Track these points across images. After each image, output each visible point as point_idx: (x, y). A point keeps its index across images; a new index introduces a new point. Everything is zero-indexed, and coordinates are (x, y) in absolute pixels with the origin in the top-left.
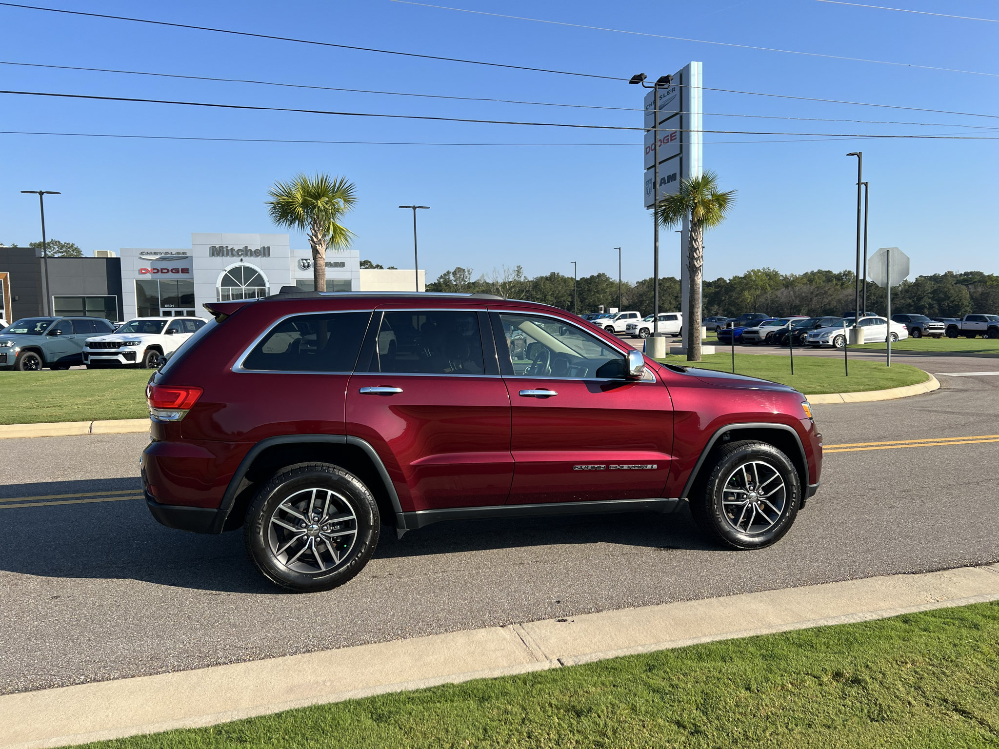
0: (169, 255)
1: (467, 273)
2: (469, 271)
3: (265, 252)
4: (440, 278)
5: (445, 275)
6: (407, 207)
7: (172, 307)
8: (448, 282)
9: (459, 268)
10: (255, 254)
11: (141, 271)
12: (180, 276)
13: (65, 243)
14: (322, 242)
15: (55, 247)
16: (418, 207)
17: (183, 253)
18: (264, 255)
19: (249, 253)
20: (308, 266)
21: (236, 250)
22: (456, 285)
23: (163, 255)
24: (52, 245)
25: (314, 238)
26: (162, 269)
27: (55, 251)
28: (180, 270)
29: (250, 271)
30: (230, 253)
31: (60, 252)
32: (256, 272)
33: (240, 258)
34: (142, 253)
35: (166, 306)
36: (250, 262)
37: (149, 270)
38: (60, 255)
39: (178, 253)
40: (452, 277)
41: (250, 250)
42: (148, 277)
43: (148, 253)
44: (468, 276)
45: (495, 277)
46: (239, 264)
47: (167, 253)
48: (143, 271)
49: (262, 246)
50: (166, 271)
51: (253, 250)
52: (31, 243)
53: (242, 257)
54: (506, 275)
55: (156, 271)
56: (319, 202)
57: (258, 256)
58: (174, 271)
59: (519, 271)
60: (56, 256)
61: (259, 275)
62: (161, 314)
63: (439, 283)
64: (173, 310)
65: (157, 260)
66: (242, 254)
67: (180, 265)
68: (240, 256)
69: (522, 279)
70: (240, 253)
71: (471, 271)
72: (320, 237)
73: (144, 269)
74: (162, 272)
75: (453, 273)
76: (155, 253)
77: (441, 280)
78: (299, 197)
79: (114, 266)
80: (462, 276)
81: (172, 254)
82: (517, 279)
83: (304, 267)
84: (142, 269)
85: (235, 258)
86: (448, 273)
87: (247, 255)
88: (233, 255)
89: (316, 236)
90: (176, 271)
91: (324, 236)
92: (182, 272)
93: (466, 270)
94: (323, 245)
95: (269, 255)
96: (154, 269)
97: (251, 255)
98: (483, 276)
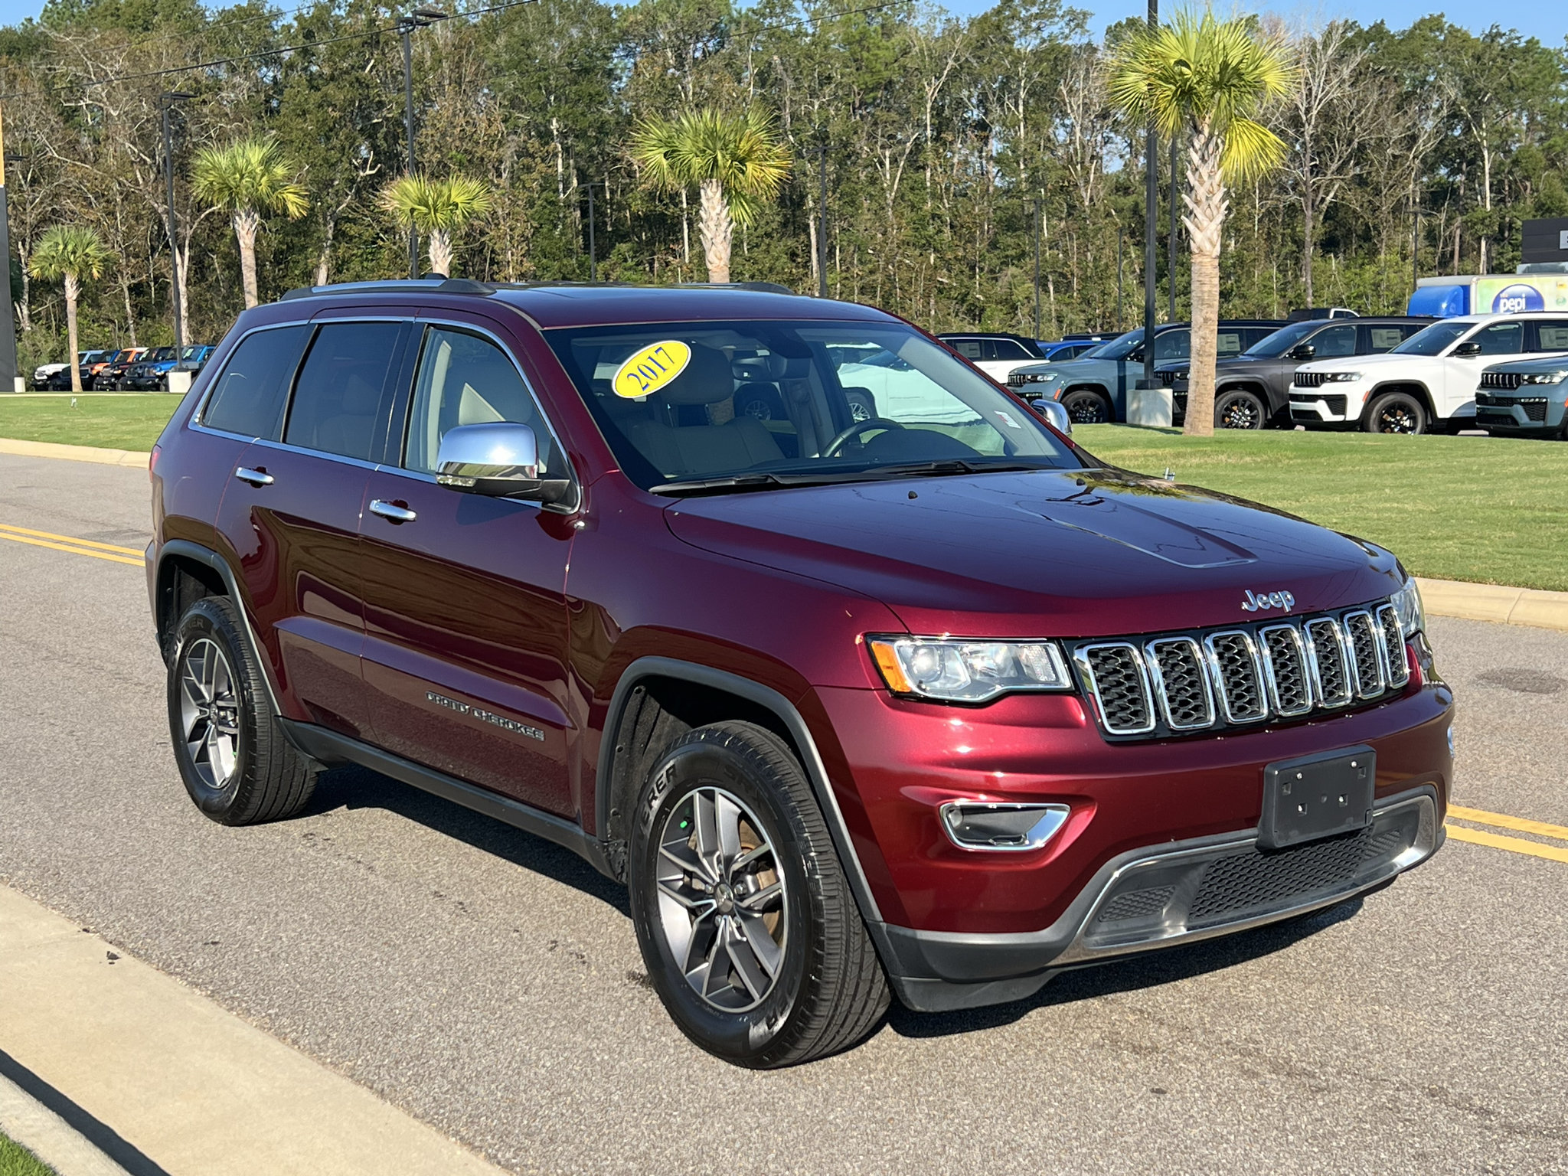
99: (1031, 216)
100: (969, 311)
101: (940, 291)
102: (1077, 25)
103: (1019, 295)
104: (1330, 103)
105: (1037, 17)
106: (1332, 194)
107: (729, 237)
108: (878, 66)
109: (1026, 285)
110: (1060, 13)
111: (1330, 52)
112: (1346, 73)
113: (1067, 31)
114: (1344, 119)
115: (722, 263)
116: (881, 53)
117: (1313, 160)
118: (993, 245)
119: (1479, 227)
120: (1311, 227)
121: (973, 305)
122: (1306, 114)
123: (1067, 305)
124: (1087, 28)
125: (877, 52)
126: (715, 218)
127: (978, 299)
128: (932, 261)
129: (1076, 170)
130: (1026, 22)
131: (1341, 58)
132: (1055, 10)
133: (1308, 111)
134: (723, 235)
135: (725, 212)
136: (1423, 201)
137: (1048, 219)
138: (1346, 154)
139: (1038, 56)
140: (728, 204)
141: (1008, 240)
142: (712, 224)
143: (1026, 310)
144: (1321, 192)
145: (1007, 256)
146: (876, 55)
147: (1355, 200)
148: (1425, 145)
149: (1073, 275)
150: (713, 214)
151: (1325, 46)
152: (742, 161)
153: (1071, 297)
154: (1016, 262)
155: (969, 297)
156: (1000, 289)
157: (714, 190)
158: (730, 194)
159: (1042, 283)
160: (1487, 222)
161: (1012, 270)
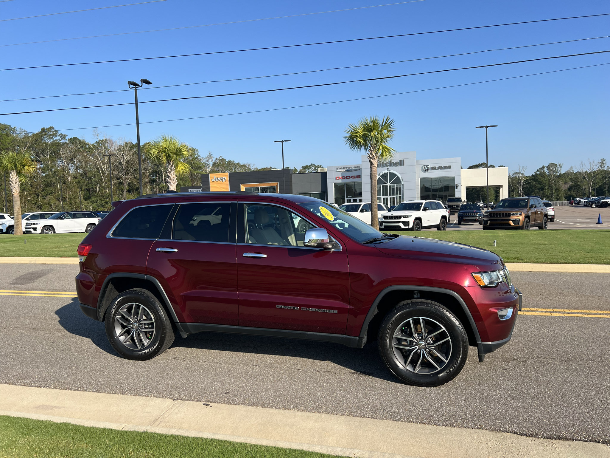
0: (351, 169)
1: (558, 166)
2: (560, 165)
3: (401, 163)
4: (537, 171)
5: (541, 169)
6: (481, 127)
7: (352, 197)
8: (543, 173)
9: (552, 163)
10: (396, 165)
11: (337, 178)
12: (356, 180)
13: (317, 165)
14: (375, 157)
15: (313, 167)
16: (489, 126)
17: (358, 167)
18: (401, 165)
19: (392, 164)
20: (428, 170)
21: (385, 163)
22: (549, 175)
23: (348, 169)
24: (311, 166)
25: (370, 155)
26: (347, 177)
27: (313, 169)
28: (356, 176)
29: (393, 175)
30: (382, 165)
31: (315, 170)
32: (396, 175)
33: (387, 168)
34: (337, 169)
35: (348, 197)
36: (394, 170)
37: (341, 177)
38: (315, 171)
39: (355, 167)
40: (546, 170)
41: (393, 162)
42: (340, 181)
43: (340, 168)
44: (559, 168)
45: (582, 168)
46: (386, 171)
47: (350, 168)
48: (338, 178)
49: (400, 160)
50: (349, 177)
51: (395, 162)
52: (302, 166)
53: (388, 167)
54: (592, 166)
55: (344, 178)
56: (372, 133)
57: (397, 166)
58: (353, 177)
59: (602, 163)
60: (313, 172)
61: (398, 177)
62: (346, 201)
63: (537, 175)
64: (352, 199)
65: (344, 172)
66: (388, 165)
67: (356, 174)
68: (387, 166)
69: (605, 168)
70: (387, 165)
71: (561, 165)
72: (374, 154)
73: (338, 177)
74: (347, 178)
75: (547, 167)
76: (344, 168)
77: (538, 172)
78: (361, 131)
79: (324, 175)
80: (554, 169)
81: (352, 168)
82: (601, 168)
83: (425, 170)
84: (337, 177)
85: (384, 168)
86: (543, 167)
87: (391, 166)
88: (383, 166)
89: (371, 154)
90: (354, 177)
91: (376, 153)
92: (357, 178)
93: (558, 165)
94: (376, 159)
95: (404, 165)
96: (343, 177)
97: (394, 165)
98: (572, 168)
99: (54, 183)
100: (38, 207)
101: (29, 201)
102: (63, 138)
103: (52, 202)
104: (128, 160)
105: (52, 135)
106: (129, 180)
107: (19, 186)
108: (6, 144)
109: (54, 200)
110: (58, 134)
111: (127, 149)
112: (131, 153)
113: (60, 139)
114: (131, 163)
115: (17, 193)
116: (7, 140)
117: (125, 172)
118: (43, 190)
119: (163, 188)
120: (126, 187)
121: (39, 205)
122: (123, 162)
123: (66, 205)
124: (66, 139)
125: (5, 140)
126: (15, 180)
127: (40, 203)
128: (26, 194)
129: (66, 172)
130: (49, 136)
131: (130, 151)
132: (57, 133)
133: (123, 161)
134: (18, 185)
135: (18, 179)
136: (150, 182)
137: (59, 184)
138: (132, 171)
139: (52, 144)
140: (18, 177)
141: (48, 189)
142: (14, 182)
143: (54, 206)
144: (127, 179)
145: (48, 193)
146: (5, 141)
147: (134, 181)
148: (150, 170)
149: (67, 197)
150: (14, 179)
151: (126, 147)
152: (24, 166)
153: (67, 203)
154: (50, 194)
155: (37, 203)
156: (46, 201)
157: (14, 173)
158: (19, 174)
159: (58, 199)
160: (164, 187)
161: (49, 196)
